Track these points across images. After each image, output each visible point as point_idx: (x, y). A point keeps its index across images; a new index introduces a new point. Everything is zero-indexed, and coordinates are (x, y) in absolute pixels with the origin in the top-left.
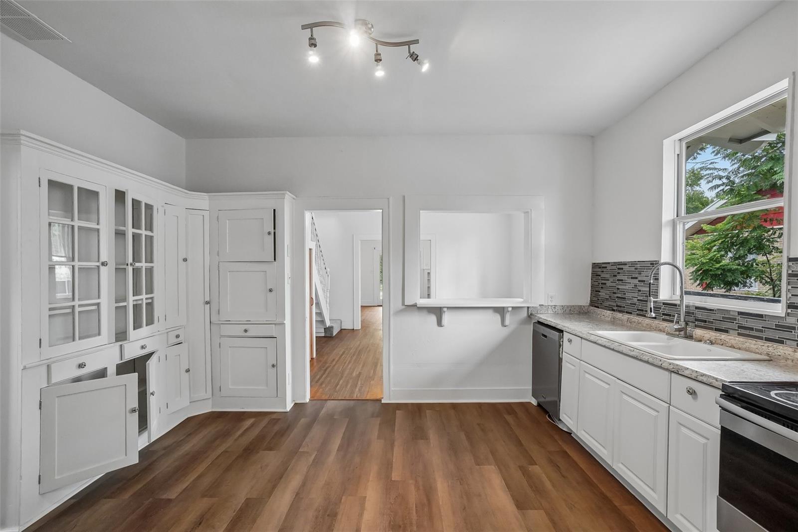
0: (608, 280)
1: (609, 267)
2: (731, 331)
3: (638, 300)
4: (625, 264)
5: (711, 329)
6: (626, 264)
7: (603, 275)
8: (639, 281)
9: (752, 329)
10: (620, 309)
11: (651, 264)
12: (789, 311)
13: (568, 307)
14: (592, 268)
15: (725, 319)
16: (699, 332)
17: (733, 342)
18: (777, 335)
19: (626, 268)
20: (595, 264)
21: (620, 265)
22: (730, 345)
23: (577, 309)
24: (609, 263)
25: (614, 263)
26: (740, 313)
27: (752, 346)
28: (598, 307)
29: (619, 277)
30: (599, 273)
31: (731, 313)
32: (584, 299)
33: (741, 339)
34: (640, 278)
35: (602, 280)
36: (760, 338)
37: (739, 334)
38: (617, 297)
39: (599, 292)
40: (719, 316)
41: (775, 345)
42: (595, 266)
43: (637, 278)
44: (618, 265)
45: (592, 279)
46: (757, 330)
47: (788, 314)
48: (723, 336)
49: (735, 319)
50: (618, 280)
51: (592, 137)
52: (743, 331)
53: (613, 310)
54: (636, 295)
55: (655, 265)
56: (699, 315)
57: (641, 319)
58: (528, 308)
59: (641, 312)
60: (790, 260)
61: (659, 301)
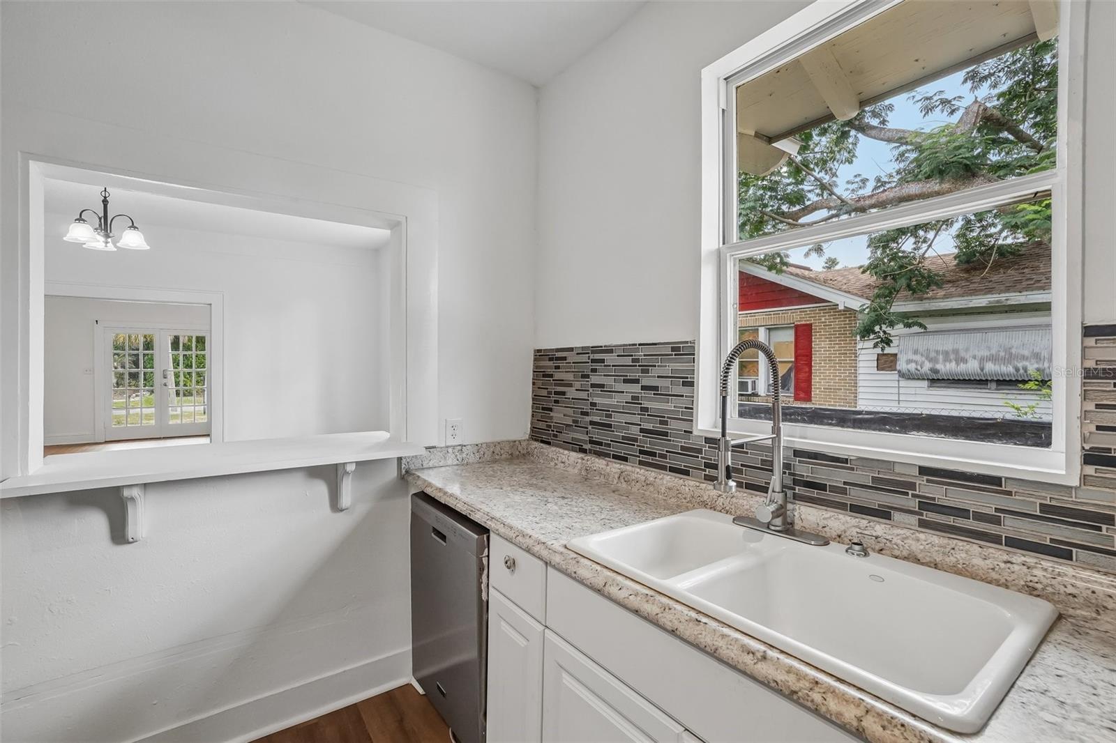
0: (570, 385)
1: (572, 357)
2: (897, 516)
3: (642, 431)
4: (609, 350)
5: (841, 506)
6: (611, 351)
7: (557, 376)
8: (644, 388)
9: (963, 513)
10: (597, 448)
11: (673, 349)
12: (1090, 470)
13: (488, 445)
14: (535, 360)
15: (879, 485)
16: (807, 515)
17: (916, 547)
18: (1047, 532)
19: (610, 359)
20: (539, 351)
21: (596, 356)
22: (905, 553)
23: (507, 448)
24: (571, 349)
25: (583, 348)
26: (924, 471)
27: (977, 561)
28: (549, 443)
29: (595, 379)
30: (549, 371)
31: (898, 469)
32: (519, 427)
33: (935, 539)
34: (645, 382)
35: (556, 385)
36: (993, 538)
37: (924, 524)
38: (592, 423)
39: (551, 410)
40: (865, 477)
41: (1048, 563)
42: (540, 355)
43: (636, 381)
44: (593, 352)
45: (534, 384)
46: (979, 517)
47: (1085, 479)
48: (879, 528)
49: (912, 486)
50: (593, 386)
51: (536, 88)
52: (930, 516)
53: (584, 451)
54: (636, 419)
55: (684, 351)
56: (804, 470)
57: (652, 474)
58: (400, 459)
59: (650, 459)
60: (1089, 331)
61: (695, 433)
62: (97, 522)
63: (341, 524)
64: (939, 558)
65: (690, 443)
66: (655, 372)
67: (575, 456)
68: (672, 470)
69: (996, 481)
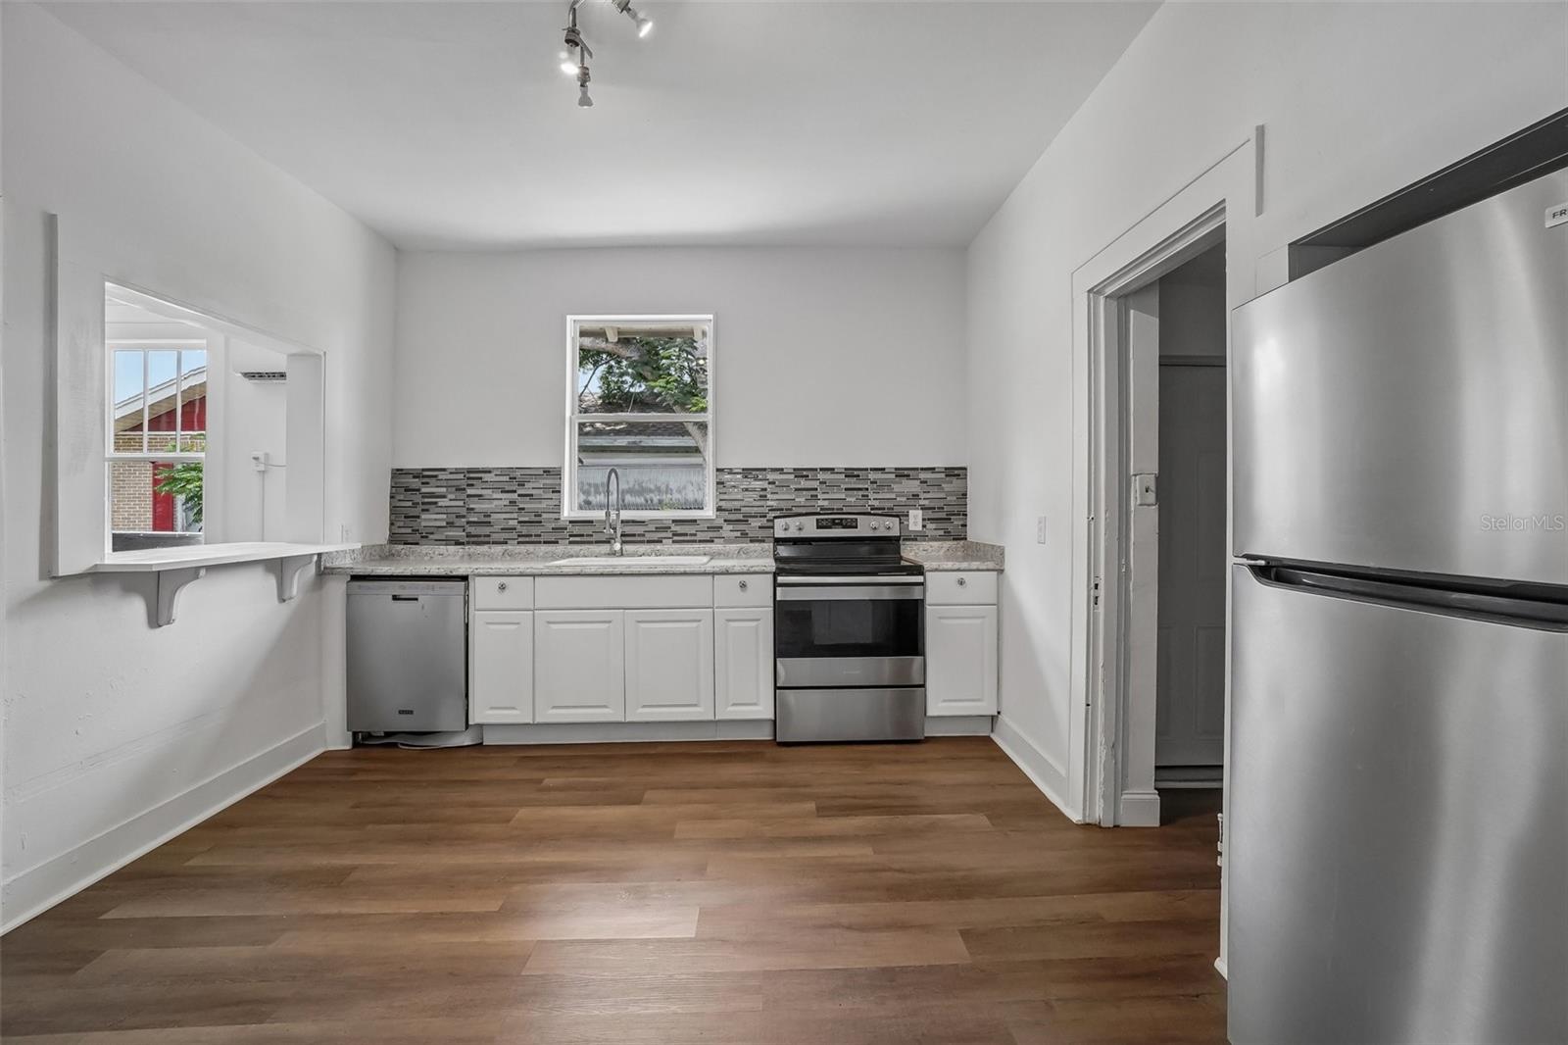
0: (444, 497)
1: (442, 476)
2: (664, 541)
3: (519, 522)
4: (488, 471)
5: (642, 542)
6: (490, 472)
7: (424, 490)
8: (519, 495)
9: (686, 535)
10: (475, 539)
11: (542, 471)
12: (717, 514)
13: (367, 548)
14: (393, 477)
15: (658, 529)
16: (629, 548)
17: (672, 550)
18: (707, 535)
19: (486, 477)
20: (398, 470)
21: (473, 475)
22: (668, 553)
24: (444, 470)
25: (456, 469)
26: (674, 521)
27: (692, 550)
28: (417, 544)
29: (470, 491)
30: (414, 486)
31: (665, 522)
32: (382, 536)
33: (677, 546)
34: (521, 492)
35: (423, 497)
36: (695, 541)
37: (674, 542)
38: (468, 523)
39: (418, 517)
40: (652, 527)
41: (709, 545)
42: (397, 473)
43: (515, 492)
44: (469, 472)
45: (392, 497)
46: (691, 535)
47: (716, 517)
48: (659, 547)
49: (670, 528)
50: (470, 496)
52: (675, 538)
53: (463, 544)
54: (515, 516)
55: (554, 473)
56: (629, 529)
57: (531, 548)
58: (320, 555)
59: (525, 539)
60: (718, 470)
61: (562, 519)
62: (137, 607)
63: (286, 610)
64: (679, 552)
65: (560, 524)
66: (527, 485)
67: (452, 549)
68: (545, 542)
69: (695, 521)
